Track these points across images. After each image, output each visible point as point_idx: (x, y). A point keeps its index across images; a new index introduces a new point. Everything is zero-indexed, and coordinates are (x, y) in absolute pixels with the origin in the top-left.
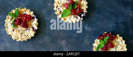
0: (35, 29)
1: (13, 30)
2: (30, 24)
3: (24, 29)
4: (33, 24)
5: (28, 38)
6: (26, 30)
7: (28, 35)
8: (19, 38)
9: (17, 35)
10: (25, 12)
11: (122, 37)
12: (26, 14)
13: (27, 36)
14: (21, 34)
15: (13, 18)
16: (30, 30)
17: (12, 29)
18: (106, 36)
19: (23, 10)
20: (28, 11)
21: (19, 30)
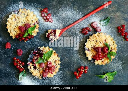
0: (87, 50)
1: (105, 40)
2: (94, 53)
3: (96, 46)
4: (91, 54)
5: (89, 40)
6: (94, 46)
7: (90, 42)
8: (98, 36)
9: (100, 38)
10: (103, 61)
11: (10, 35)
12: (101, 60)
13: (92, 41)
14: (97, 41)
15: (111, 51)
16: (91, 47)
17: (107, 41)
18: (25, 38)
19: (106, 62)
20: (100, 63)
21: (100, 43)
